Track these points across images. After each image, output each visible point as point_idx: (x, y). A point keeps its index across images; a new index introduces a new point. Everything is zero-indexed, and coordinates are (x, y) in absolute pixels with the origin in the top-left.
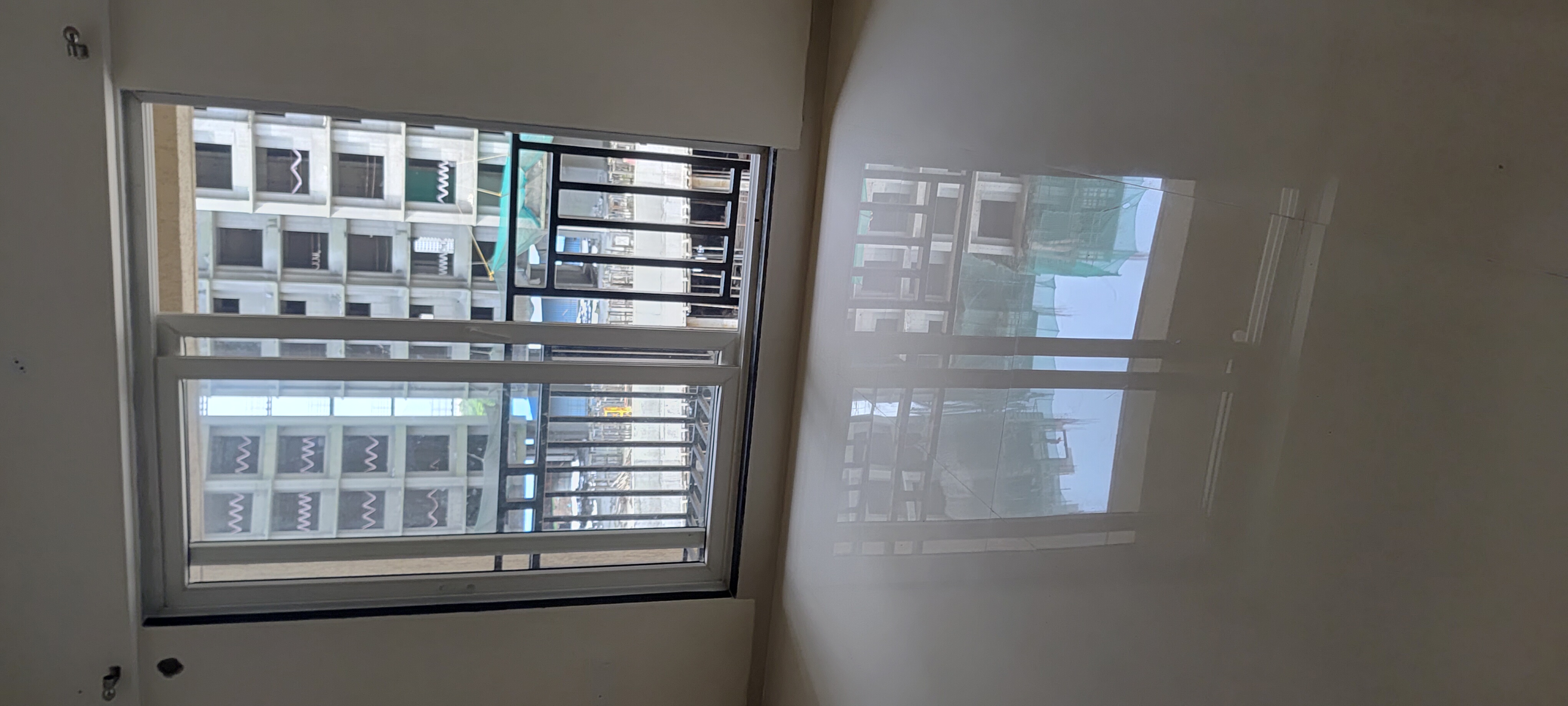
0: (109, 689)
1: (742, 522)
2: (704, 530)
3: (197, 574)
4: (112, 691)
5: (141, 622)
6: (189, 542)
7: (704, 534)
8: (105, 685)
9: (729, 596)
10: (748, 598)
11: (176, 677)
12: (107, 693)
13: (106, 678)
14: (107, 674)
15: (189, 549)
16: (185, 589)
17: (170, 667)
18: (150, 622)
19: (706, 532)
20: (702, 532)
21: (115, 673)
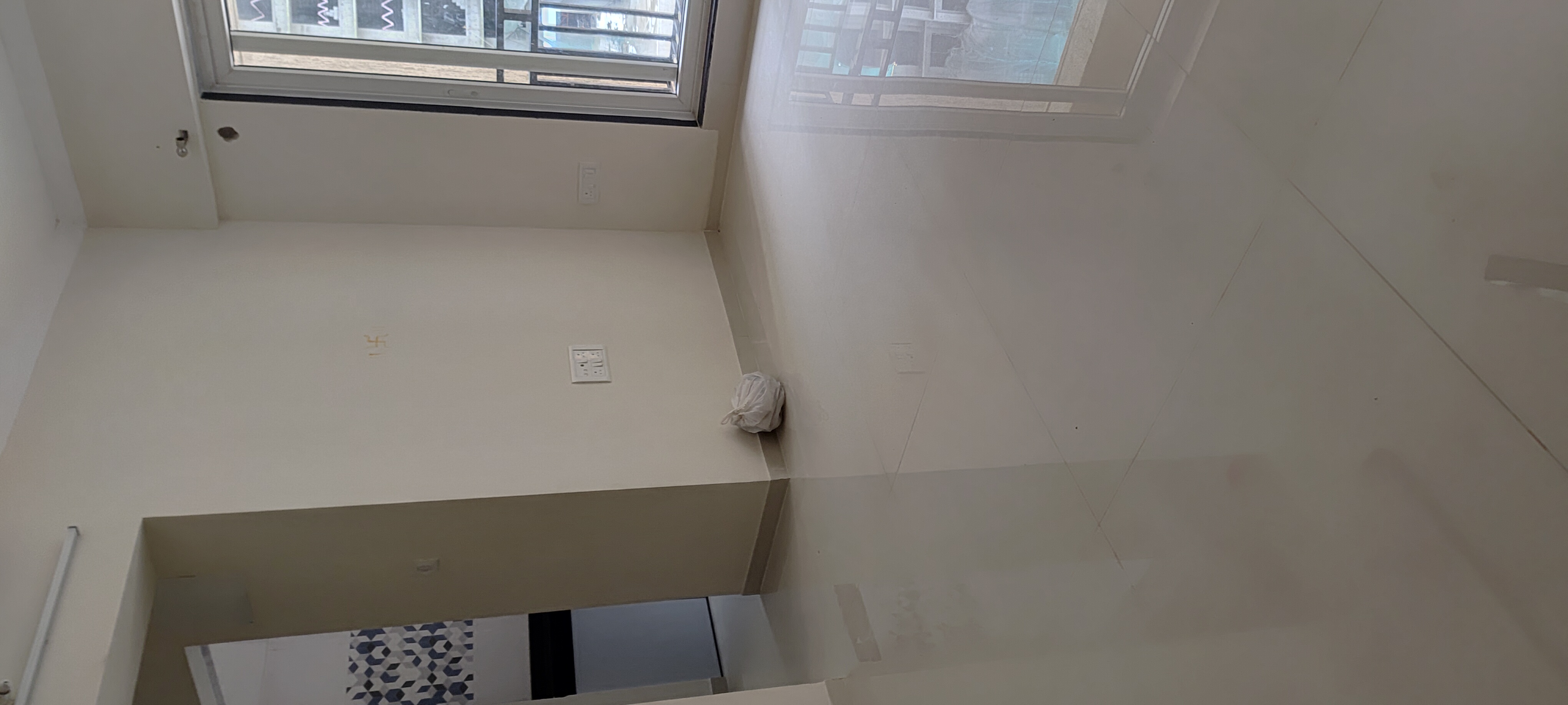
0: (182, 148)
1: (709, 64)
2: (676, 66)
3: (241, 58)
4: (184, 150)
5: (199, 95)
6: (230, 31)
7: (676, 70)
8: (178, 145)
9: (696, 126)
10: (712, 129)
11: (234, 142)
12: (180, 151)
13: (179, 139)
14: (178, 136)
15: (230, 36)
16: (231, 71)
17: (228, 133)
18: (206, 96)
19: (678, 68)
20: (675, 68)
21: (184, 137)
